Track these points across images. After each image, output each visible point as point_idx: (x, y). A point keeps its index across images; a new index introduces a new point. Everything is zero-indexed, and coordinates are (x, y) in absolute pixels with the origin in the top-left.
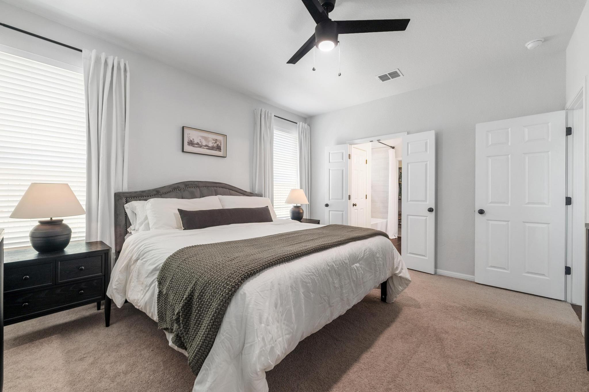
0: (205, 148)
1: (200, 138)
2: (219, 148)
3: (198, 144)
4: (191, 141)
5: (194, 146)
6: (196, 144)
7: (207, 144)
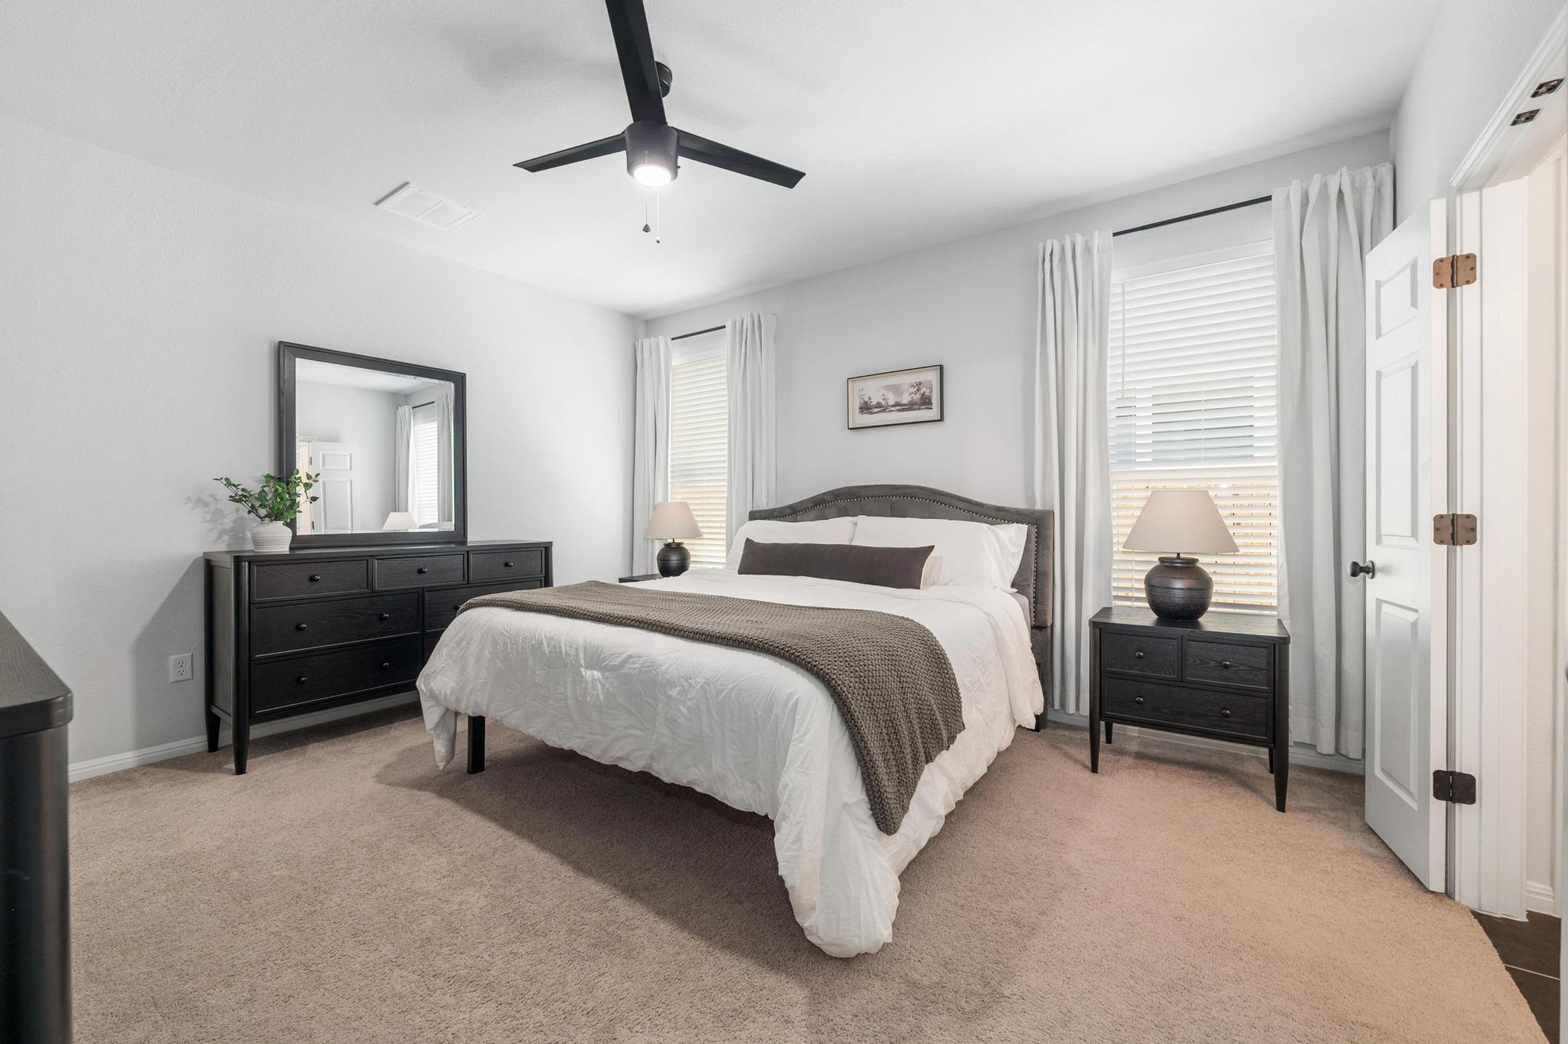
0: (893, 411)
1: (884, 391)
2: (926, 402)
3: (879, 405)
4: (866, 403)
5: (871, 413)
6: (876, 407)
7: (899, 401)
